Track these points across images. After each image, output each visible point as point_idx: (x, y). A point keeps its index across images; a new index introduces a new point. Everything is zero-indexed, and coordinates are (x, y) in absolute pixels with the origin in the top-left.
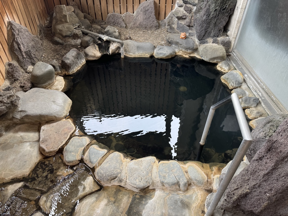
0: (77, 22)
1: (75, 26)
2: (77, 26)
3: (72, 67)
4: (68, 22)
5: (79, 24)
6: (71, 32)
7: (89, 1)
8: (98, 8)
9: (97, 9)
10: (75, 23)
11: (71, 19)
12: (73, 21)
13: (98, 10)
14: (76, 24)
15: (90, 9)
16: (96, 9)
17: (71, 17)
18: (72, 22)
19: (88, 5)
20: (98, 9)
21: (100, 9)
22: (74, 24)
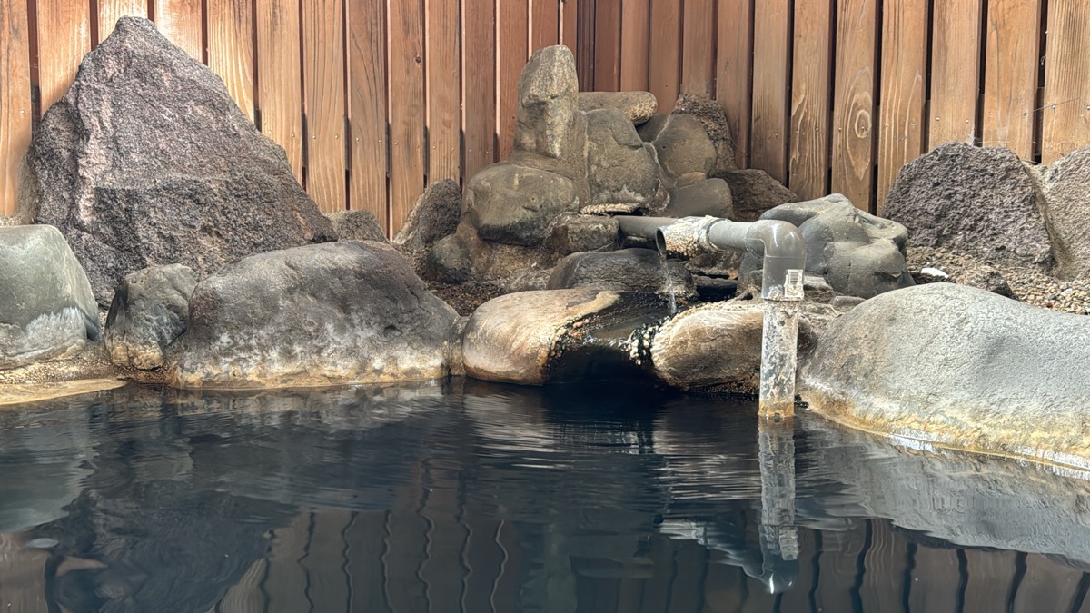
0: (629, 176)
1: (609, 202)
2: (624, 202)
3: (225, 339)
4: (554, 157)
5: (640, 198)
6: (534, 210)
7: (803, 87)
8: (852, 126)
9: (844, 141)
10: (613, 184)
11: (587, 143)
12: (598, 165)
13: (853, 146)
14: (619, 190)
15: (803, 138)
16: (837, 141)
17: (590, 133)
18: (594, 168)
19: (793, 114)
20: (854, 139)
21: (864, 135)
22: (600, 187)
